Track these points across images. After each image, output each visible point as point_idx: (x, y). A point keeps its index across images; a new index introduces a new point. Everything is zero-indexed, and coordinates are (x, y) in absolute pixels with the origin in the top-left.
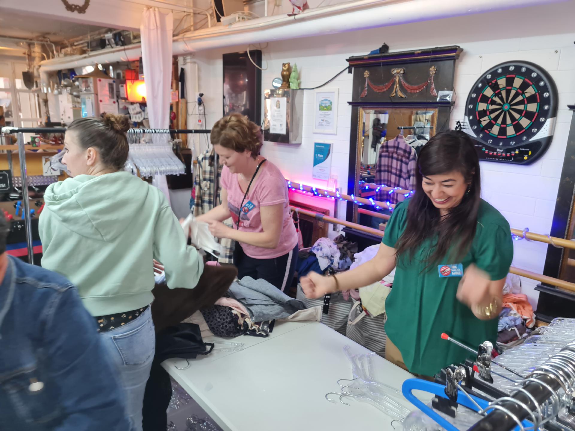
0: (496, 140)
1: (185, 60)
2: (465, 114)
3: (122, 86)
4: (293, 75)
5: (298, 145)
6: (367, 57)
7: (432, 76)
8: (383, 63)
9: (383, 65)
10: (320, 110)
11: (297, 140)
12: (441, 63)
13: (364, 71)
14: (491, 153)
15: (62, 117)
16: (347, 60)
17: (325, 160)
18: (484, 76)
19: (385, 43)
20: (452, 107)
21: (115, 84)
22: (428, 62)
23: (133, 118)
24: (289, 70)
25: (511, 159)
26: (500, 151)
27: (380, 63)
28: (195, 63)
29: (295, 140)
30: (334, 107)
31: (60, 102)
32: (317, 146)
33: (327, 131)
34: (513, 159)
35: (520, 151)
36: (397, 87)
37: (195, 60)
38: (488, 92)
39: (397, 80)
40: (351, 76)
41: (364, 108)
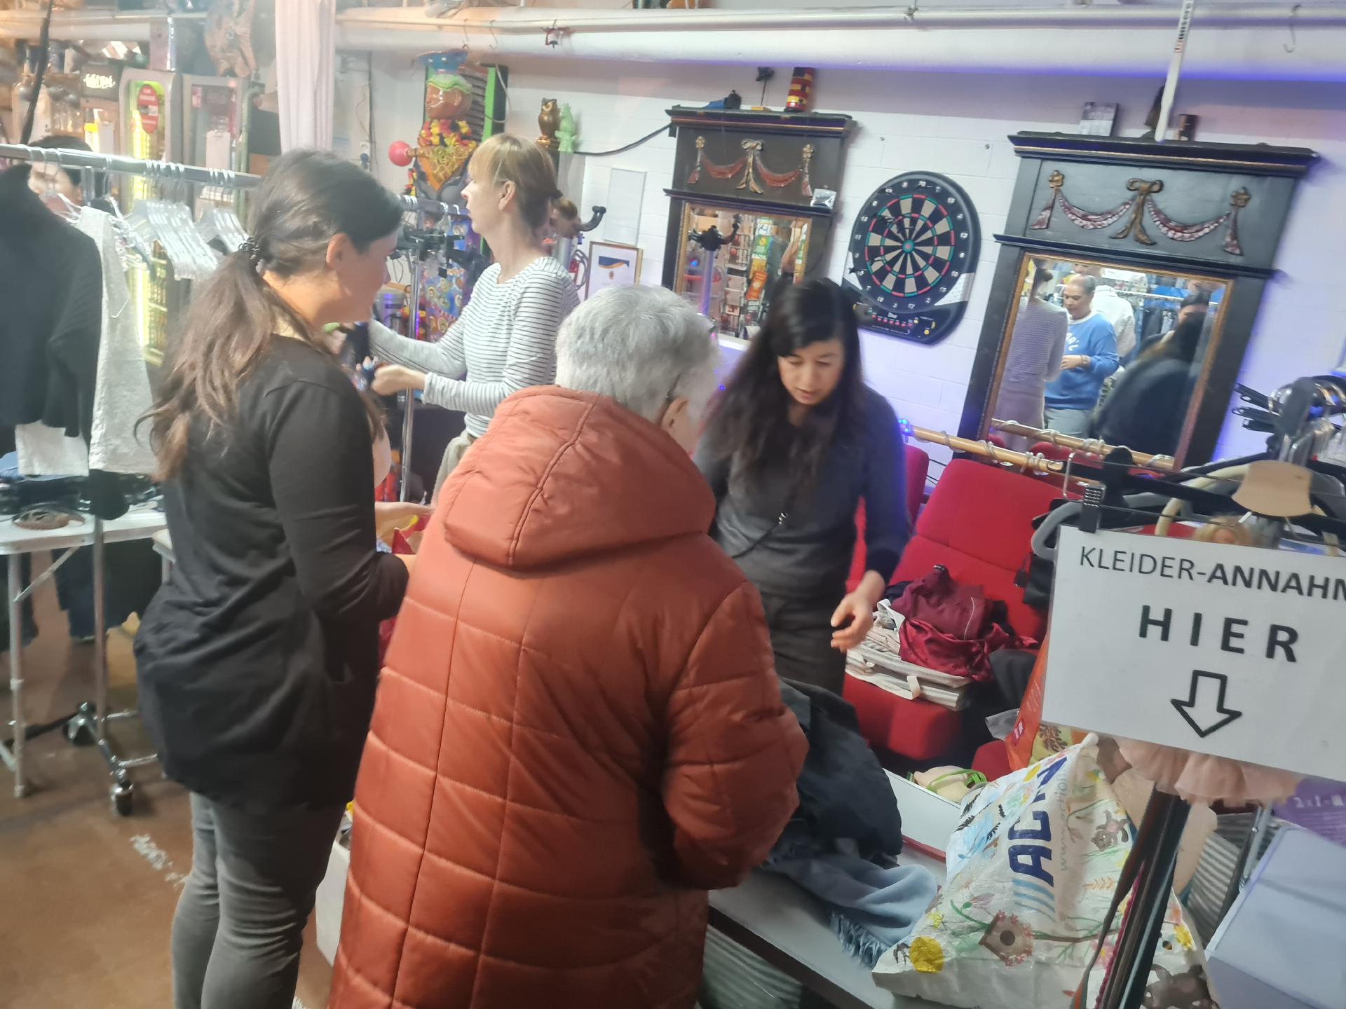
4: (564, 124)
6: (702, 111)
7: (806, 161)
8: (726, 126)
9: (726, 131)
12: (822, 141)
13: (696, 138)
16: (668, 112)
18: (881, 190)
19: (735, 91)
20: (834, 220)
22: (802, 135)
24: (555, 113)
27: (720, 125)
36: (749, 172)
39: (750, 160)
40: (674, 141)
41: (691, 202)
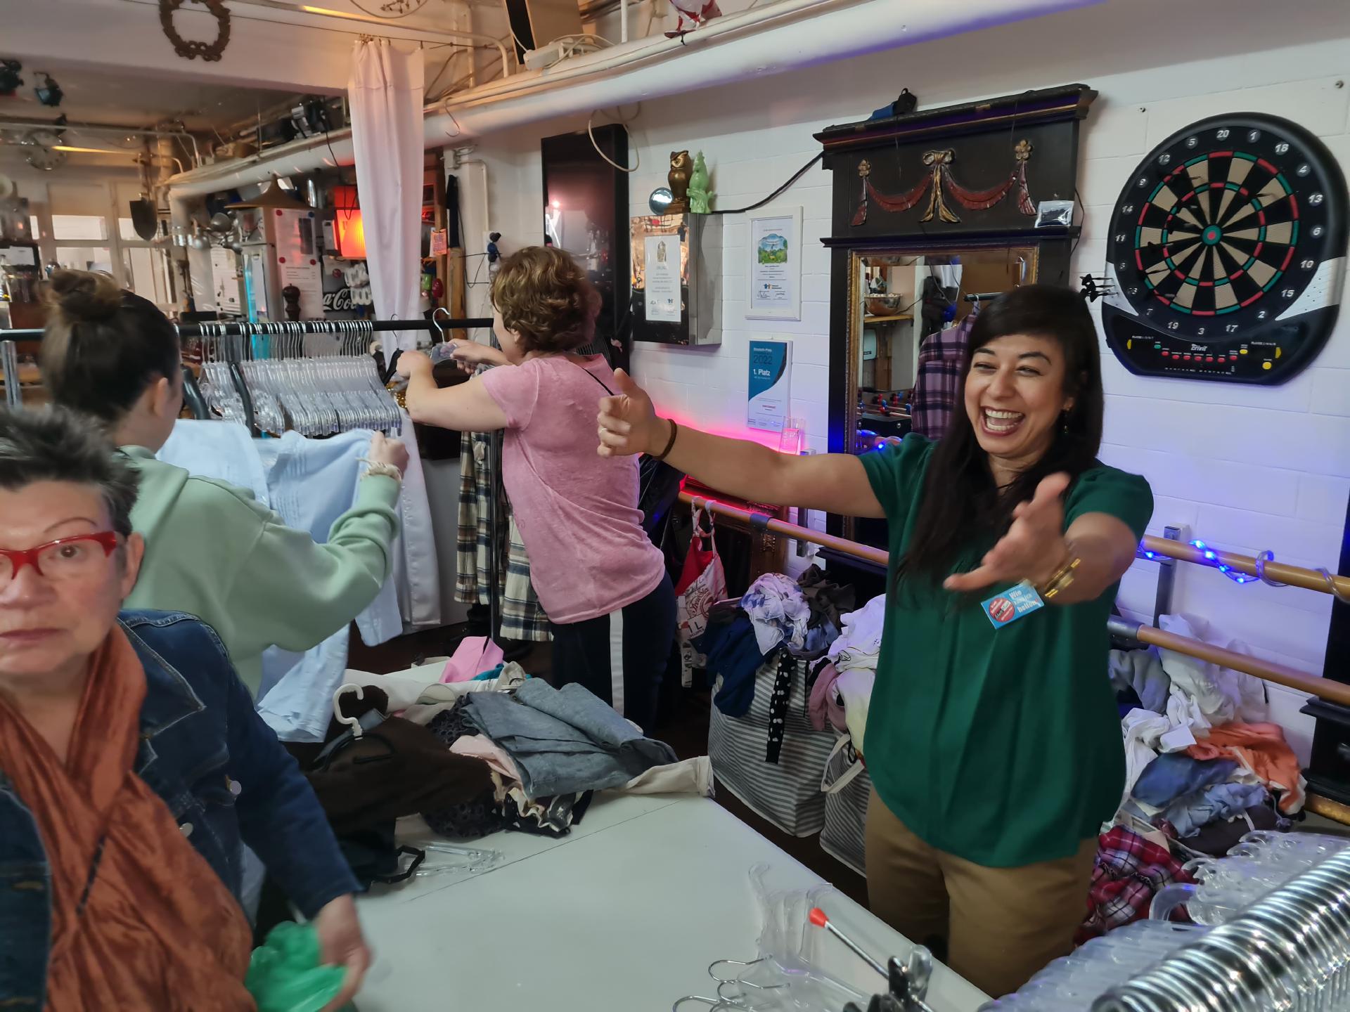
0: (1188, 321)
1: (457, 156)
2: (1109, 259)
3: (329, 224)
4: (695, 178)
5: (714, 348)
6: (863, 126)
7: (1021, 164)
8: (901, 138)
9: (901, 144)
10: (760, 262)
11: (709, 335)
12: (1042, 132)
13: (859, 163)
14: (1176, 355)
15: (218, 299)
16: (818, 137)
17: (775, 382)
18: (1152, 159)
19: (906, 90)
20: (1074, 241)
21: (313, 220)
22: (1012, 129)
23: (354, 297)
24: (687, 167)
25: (1230, 371)
26: (1200, 349)
27: (893, 138)
28: (480, 162)
29: (706, 337)
30: (792, 252)
31: (214, 267)
32: (755, 349)
33: (776, 312)
34: (1233, 369)
35: (1251, 348)
36: (936, 196)
37: (477, 156)
38: (1165, 199)
39: (937, 178)
40: (830, 173)
41: (860, 252)
